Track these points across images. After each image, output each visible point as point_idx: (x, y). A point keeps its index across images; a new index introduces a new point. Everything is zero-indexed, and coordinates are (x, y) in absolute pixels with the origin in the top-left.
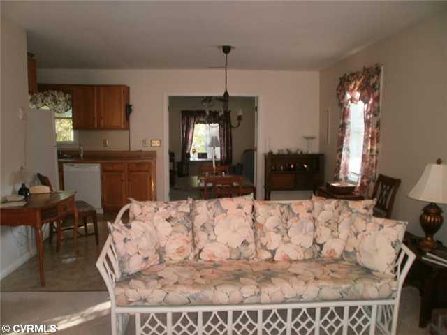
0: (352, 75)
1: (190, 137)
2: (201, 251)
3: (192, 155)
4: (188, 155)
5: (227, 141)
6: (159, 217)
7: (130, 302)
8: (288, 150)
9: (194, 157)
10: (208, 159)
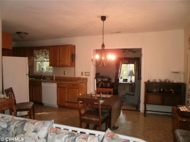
1: (119, 71)
3: (120, 80)
4: (118, 80)
5: (138, 73)
9: (121, 81)
10: (128, 83)
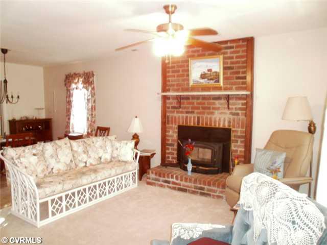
0: (75, 74)
2: (52, 169)
6: (28, 154)
7: (47, 195)
8: (26, 117)
